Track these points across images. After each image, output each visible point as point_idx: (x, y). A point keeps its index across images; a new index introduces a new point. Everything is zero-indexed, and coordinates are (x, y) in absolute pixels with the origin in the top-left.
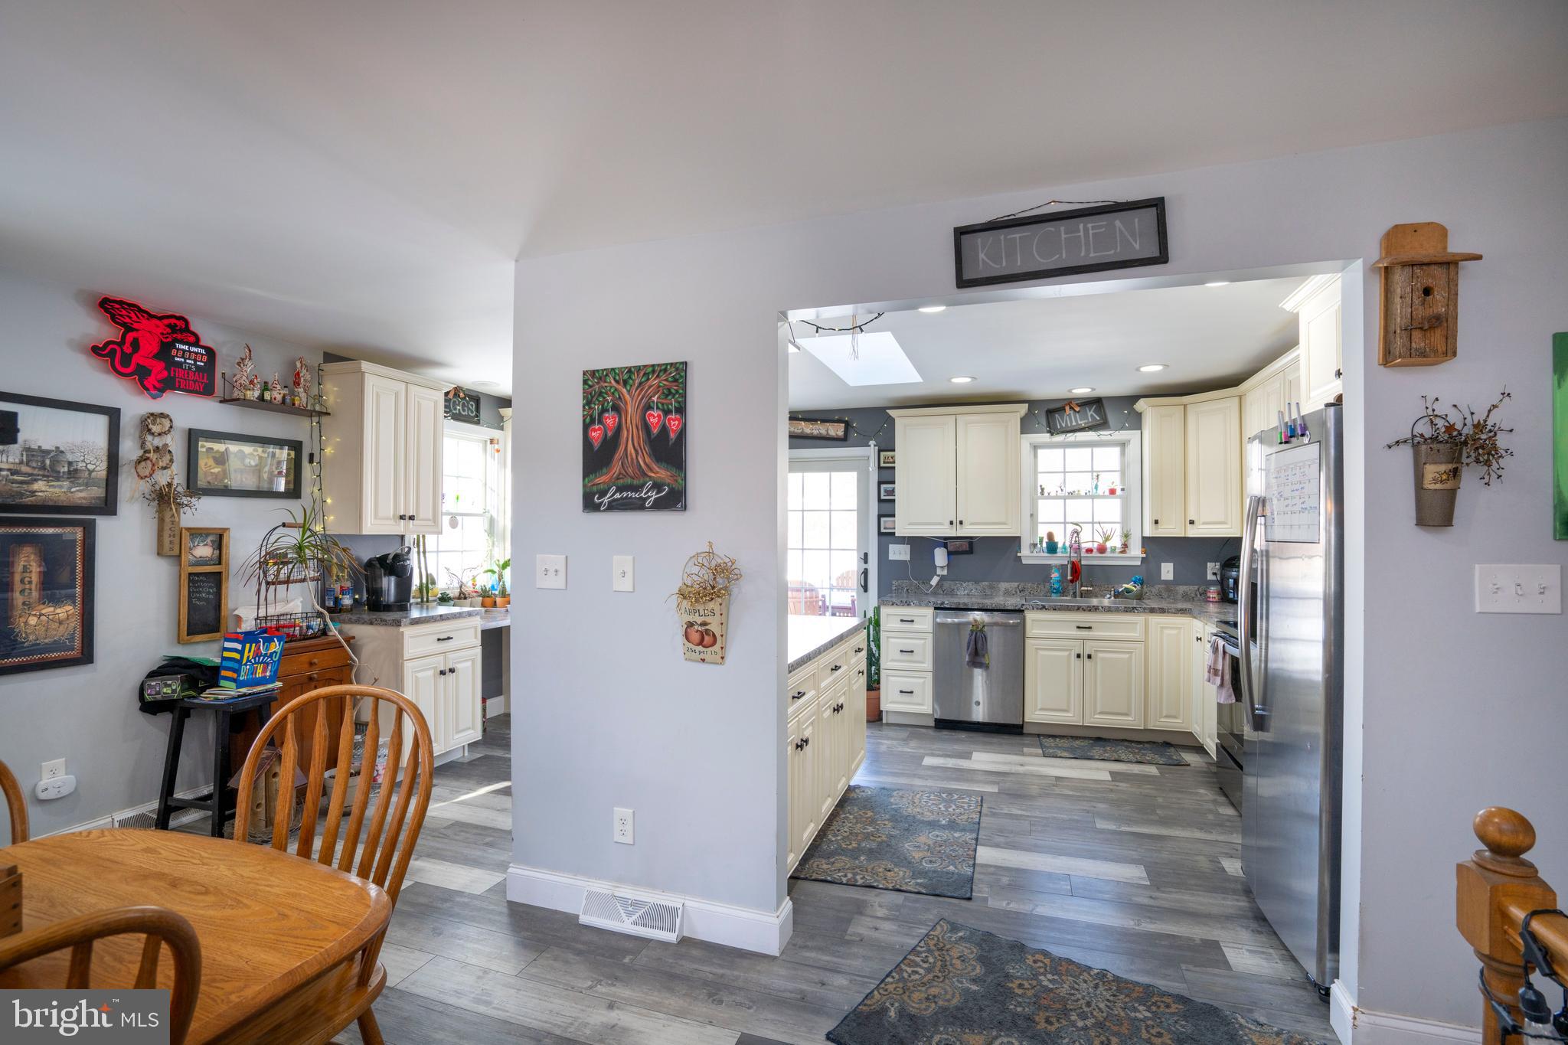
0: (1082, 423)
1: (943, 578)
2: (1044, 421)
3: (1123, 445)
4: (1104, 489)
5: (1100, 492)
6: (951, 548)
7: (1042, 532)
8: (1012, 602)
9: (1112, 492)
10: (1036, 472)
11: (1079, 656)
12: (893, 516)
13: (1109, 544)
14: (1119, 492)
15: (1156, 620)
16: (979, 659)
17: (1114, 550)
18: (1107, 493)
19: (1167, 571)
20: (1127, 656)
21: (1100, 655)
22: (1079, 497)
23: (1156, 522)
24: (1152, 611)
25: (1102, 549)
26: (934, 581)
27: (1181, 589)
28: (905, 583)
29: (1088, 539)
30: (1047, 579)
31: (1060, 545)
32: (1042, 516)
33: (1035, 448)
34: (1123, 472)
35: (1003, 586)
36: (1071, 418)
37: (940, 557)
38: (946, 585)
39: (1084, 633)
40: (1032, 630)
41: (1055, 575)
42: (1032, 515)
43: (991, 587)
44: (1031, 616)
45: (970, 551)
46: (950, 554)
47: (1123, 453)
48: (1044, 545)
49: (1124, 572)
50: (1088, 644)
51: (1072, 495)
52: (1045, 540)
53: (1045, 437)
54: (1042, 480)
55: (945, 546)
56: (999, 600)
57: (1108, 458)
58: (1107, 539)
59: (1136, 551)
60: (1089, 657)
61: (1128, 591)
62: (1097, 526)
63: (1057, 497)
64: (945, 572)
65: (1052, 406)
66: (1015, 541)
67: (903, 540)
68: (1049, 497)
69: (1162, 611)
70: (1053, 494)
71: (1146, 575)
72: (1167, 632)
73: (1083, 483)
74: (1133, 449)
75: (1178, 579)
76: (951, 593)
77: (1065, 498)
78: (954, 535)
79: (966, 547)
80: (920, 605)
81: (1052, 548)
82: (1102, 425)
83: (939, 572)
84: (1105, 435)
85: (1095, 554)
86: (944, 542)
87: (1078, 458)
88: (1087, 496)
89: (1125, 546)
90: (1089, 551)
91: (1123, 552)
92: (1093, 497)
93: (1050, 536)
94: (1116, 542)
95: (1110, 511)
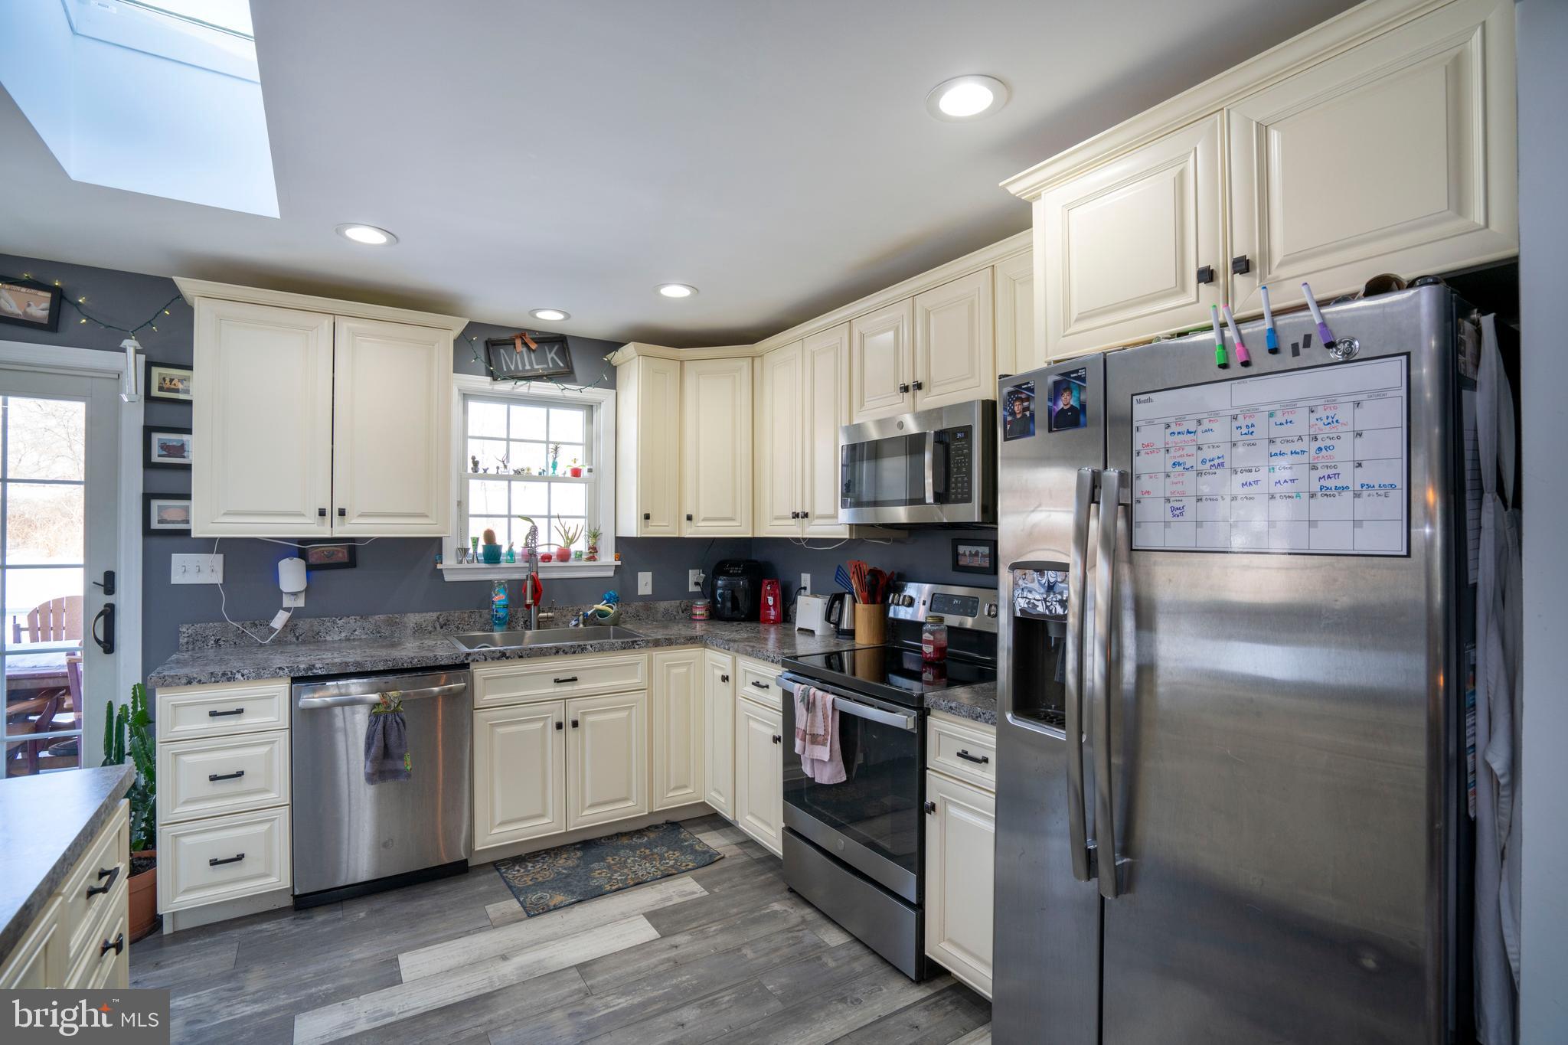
0: (539, 368)
1: (296, 614)
2: (481, 353)
3: (590, 408)
4: (564, 468)
5: (559, 472)
6: (313, 560)
7: (477, 529)
8: (443, 649)
9: (576, 473)
10: (465, 437)
11: (559, 726)
12: (187, 496)
13: (573, 548)
14: (585, 473)
15: (663, 656)
16: (390, 765)
17: (579, 555)
18: (569, 474)
19: (645, 583)
20: (623, 714)
21: (590, 719)
22: (530, 478)
23: (647, 517)
24: (657, 643)
25: (564, 556)
26: (279, 620)
27: (662, 605)
28: (213, 628)
29: (549, 542)
30: (487, 602)
31: (505, 550)
32: (474, 507)
33: (466, 396)
34: (589, 446)
35: (412, 619)
36: (521, 358)
37: (291, 576)
38: (304, 625)
39: (567, 688)
40: (484, 695)
41: (500, 598)
42: (459, 503)
43: (392, 623)
44: (481, 672)
45: (351, 563)
46: (310, 568)
47: (590, 420)
48: (480, 550)
49: (593, 587)
50: (572, 705)
51: (519, 474)
52: (482, 542)
53: (482, 382)
54: (474, 448)
55: (302, 554)
56: (409, 651)
57: (569, 424)
58: (571, 541)
59: (608, 557)
60: (575, 724)
61: (602, 614)
62: (555, 521)
63: (497, 477)
64: (300, 603)
65: (495, 336)
66: (432, 546)
67: (207, 545)
68: (486, 476)
69: (669, 642)
70: (492, 471)
71: (621, 585)
72: (674, 671)
73: (532, 458)
74: (603, 415)
75: (658, 594)
76: (314, 639)
77: (509, 479)
78: (328, 535)
79: (342, 556)
80: (260, 679)
81: (492, 554)
82: (564, 375)
83: (287, 602)
84: (571, 391)
85: (554, 563)
86: (301, 548)
87: (528, 420)
88: (542, 477)
89: (594, 550)
90: (547, 558)
91: (592, 558)
92: (550, 480)
93: (489, 536)
94: (580, 546)
95: (572, 499)
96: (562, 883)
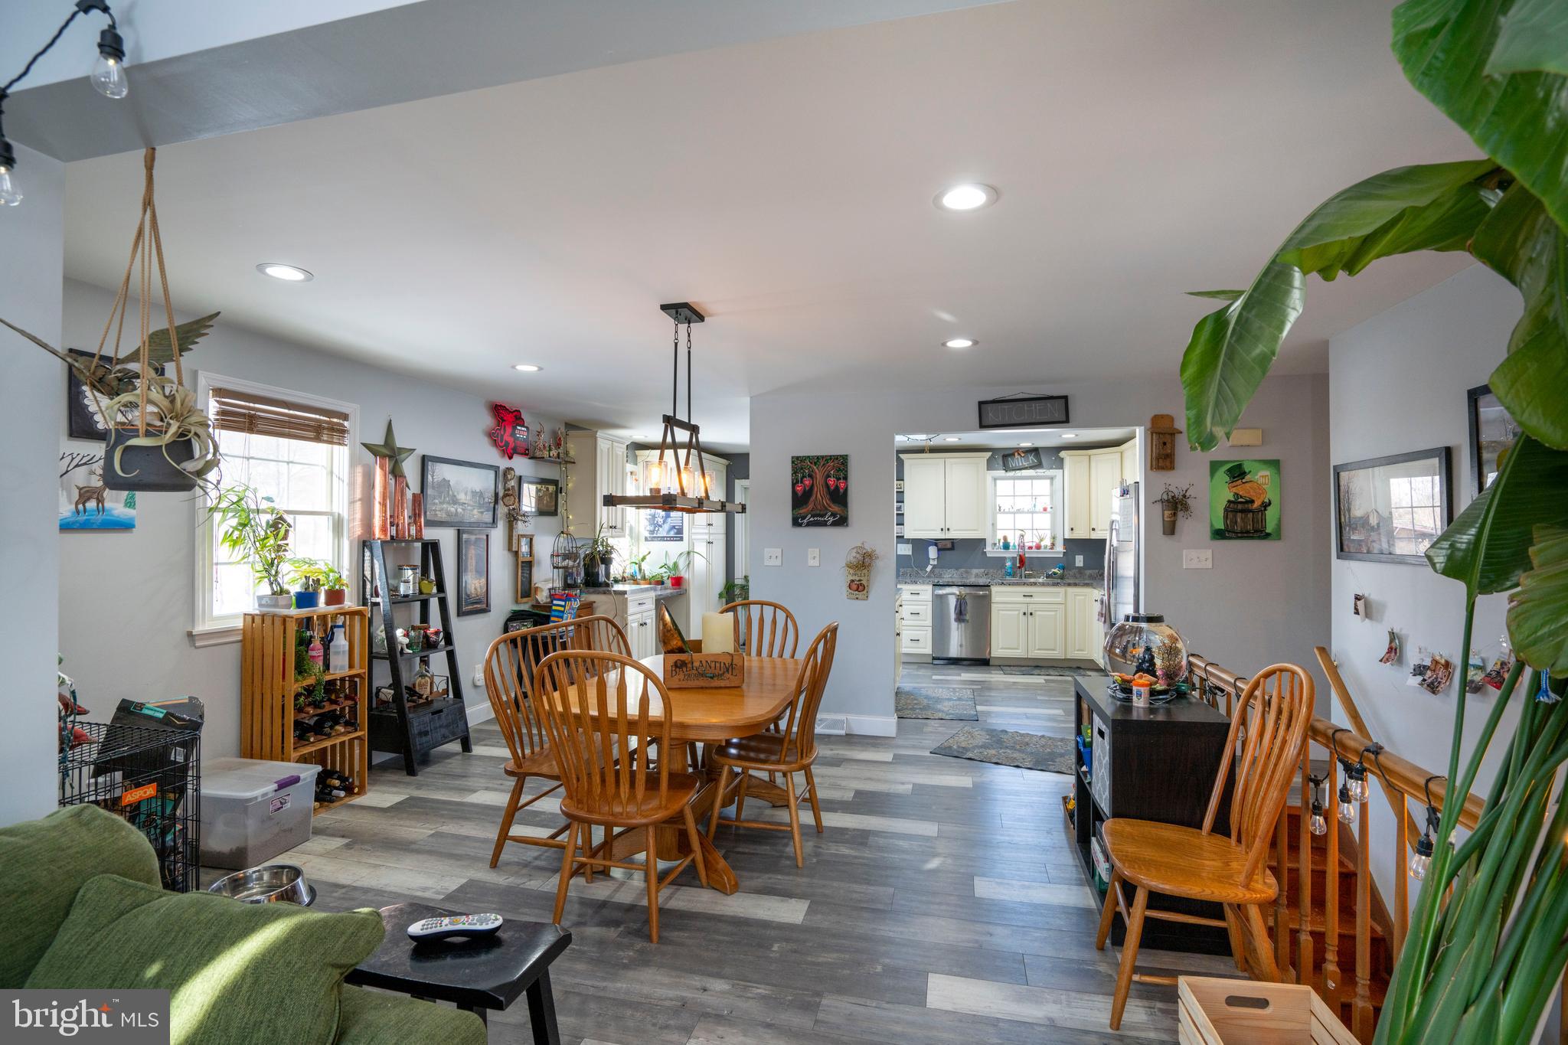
0: (1026, 464)
1: (934, 567)
2: (1001, 463)
3: (1052, 478)
4: (1040, 508)
5: (1037, 509)
6: (940, 546)
7: (1000, 535)
8: (982, 581)
9: (1045, 509)
10: (995, 496)
11: (1025, 614)
12: (903, 524)
13: (1043, 544)
14: (1049, 509)
15: (1071, 590)
16: (962, 617)
17: (1046, 547)
18: (1042, 510)
19: (1079, 561)
20: (1053, 613)
21: (1038, 613)
22: (1023, 512)
23: (1072, 529)
24: (1069, 585)
25: (1038, 547)
26: (929, 568)
27: (1088, 572)
28: (909, 570)
29: (1030, 540)
30: (1003, 566)
31: (1011, 544)
32: (999, 526)
33: (995, 479)
34: (1052, 496)
35: (975, 571)
36: (1018, 461)
37: (933, 552)
38: (937, 571)
39: (1028, 599)
40: (995, 598)
41: (1009, 564)
42: (993, 524)
43: (967, 572)
44: (994, 589)
45: (952, 548)
46: (939, 550)
47: (1052, 484)
48: (1001, 544)
49: (1052, 562)
50: (1031, 606)
51: (1019, 511)
52: (1002, 541)
53: (1002, 473)
54: (999, 501)
55: (936, 545)
56: (972, 580)
57: (1042, 486)
58: (1041, 540)
59: (1060, 548)
60: (1031, 614)
61: (1055, 573)
62: (1035, 531)
63: (1009, 513)
64: (936, 563)
65: (1007, 453)
66: (980, 543)
67: (908, 541)
68: (1004, 512)
69: (1075, 585)
70: (1007, 510)
71: (1066, 563)
72: (1078, 597)
73: (1025, 504)
74: (1058, 481)
75: (1086, 566)
76: (940, 576)
77: (1014, 513)
78: (943, 537)
79: (949, 546)
80: (924, 583)
81: (1006, 546)
82: (1039, 465)
83: (931, 562)
84: (1040, 472)
85: (1034, 550)
86: (935, 542)
87: (1023, 486)
88: (1028, 512)
89: (1053, 545)
90: (1030, 548)
91: (1052, 548)
92: (1032, 513)
93: (1005, 538)
94: (1047, 542)
95: (1044, 522)
96: (1020, 671)
